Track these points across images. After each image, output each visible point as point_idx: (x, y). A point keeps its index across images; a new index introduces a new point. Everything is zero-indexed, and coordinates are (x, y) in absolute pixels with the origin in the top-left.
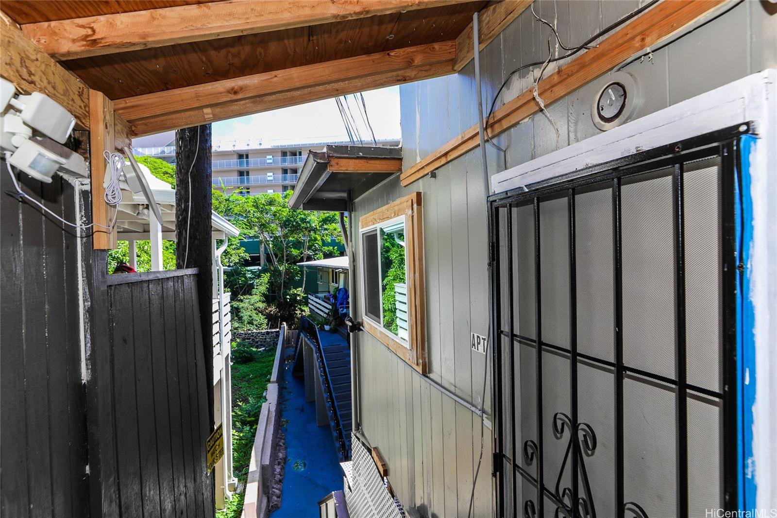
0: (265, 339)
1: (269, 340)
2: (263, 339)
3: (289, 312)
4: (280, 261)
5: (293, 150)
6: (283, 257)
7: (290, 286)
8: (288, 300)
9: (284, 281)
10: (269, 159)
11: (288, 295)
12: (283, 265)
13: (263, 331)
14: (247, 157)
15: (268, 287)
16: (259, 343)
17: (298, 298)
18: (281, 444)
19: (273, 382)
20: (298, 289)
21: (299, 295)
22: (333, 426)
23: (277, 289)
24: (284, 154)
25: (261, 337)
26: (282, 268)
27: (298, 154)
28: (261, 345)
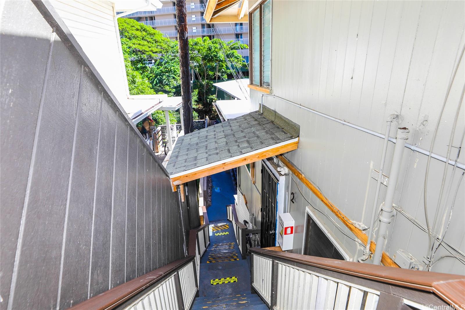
0: (198, 125)
1: (200, 125)
3: (209, 108)
4: (203, 79)
6: (204, 76)
7: (209, 93)
8: (208, 102)
9: (206, 91)
11: (208, 99)
12: (204, 81)
13: (196, 121)
15: (198, 97)
16: (195, 127)
17: (214, 101)
18: (210, 180)
20: (213, 96)
21: (214, 99)
22: (232, 175)
23: (202, 97)
25: (195, 124)
26: (204, 83)
28: (196, 128)
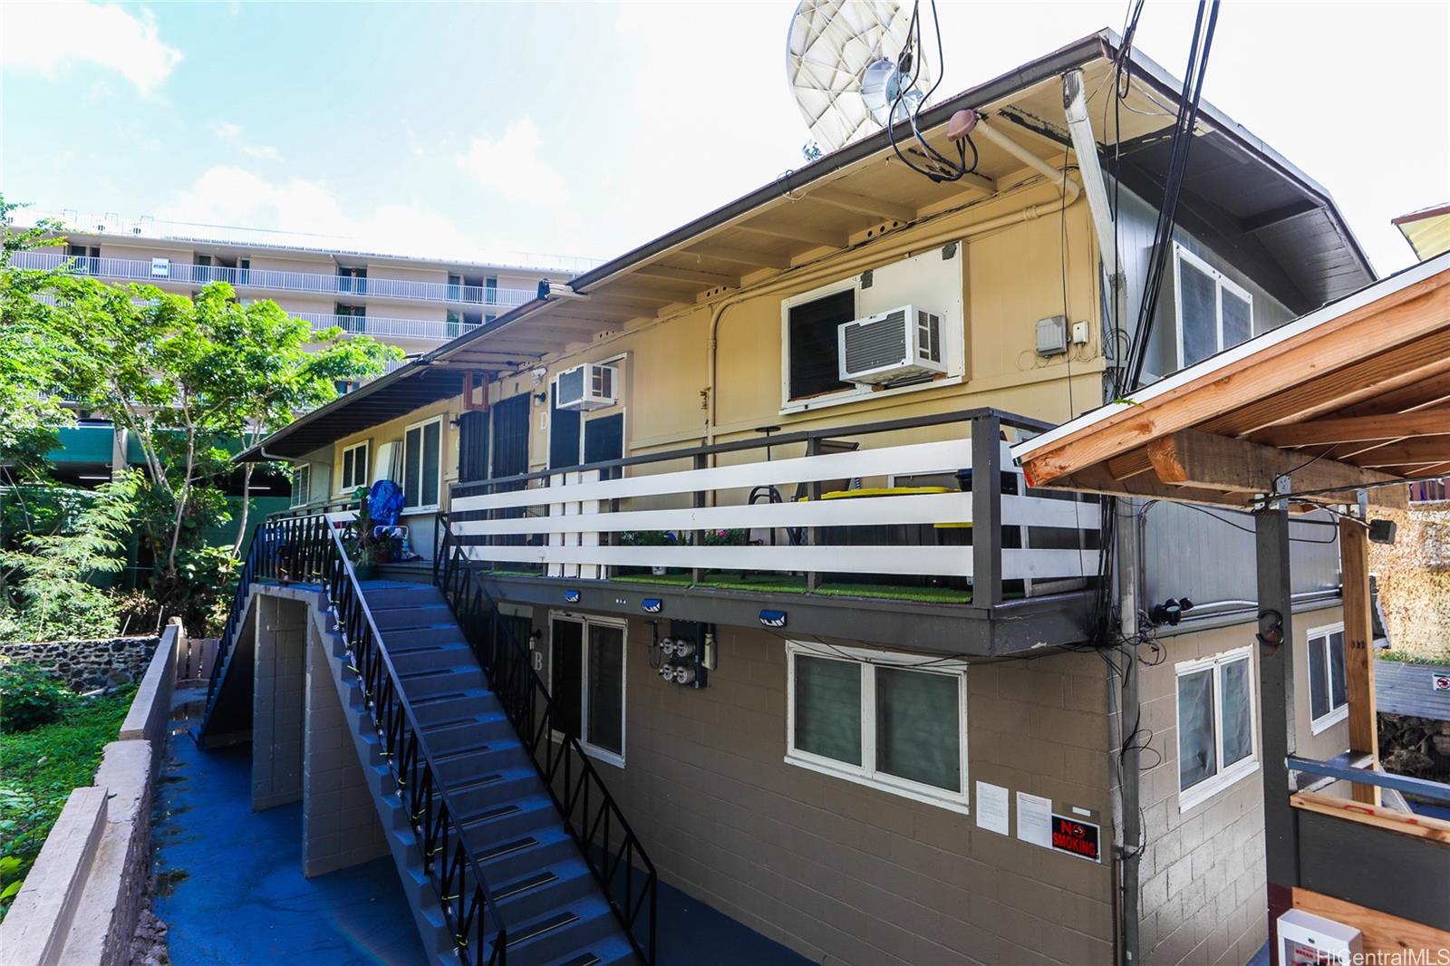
0: (109, 663)
1: (120, 666)
2: (99, 664)
5: (225, 254)
7: (200, 539)
8: (191, 576)
9: (182, 524)
10: (160, 266)
11: (192, 561)
13: (102, 641)
14: (96, 252)
16: (85, 675)
17: (222, 569)
19: (132, 736)
20: (221, 548)
21: (224, 562)
23: (158, 544)
24: (202, 259)
25: (93, 659)
27: (239, 264)
28: (92, 681)
